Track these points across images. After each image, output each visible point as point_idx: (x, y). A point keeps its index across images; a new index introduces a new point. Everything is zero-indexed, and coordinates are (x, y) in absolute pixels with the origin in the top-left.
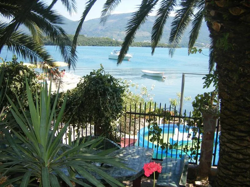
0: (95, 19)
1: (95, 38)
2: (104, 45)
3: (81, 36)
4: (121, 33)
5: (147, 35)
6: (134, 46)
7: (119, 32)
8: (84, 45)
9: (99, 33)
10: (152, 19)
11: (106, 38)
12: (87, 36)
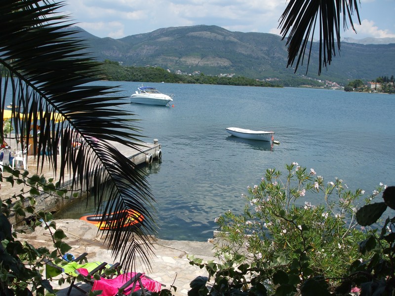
0: (137, 35)
1: (137, 68)
2: (152, 80)
3: (114, 63)
4: (181, 60)
5: (225, 64)
6: (205, 83)
7: (177, 59)
8: (118, 80)
9: (143, 59)
10: (234, 37)
11: (156, 69)
12: (123, 64)
